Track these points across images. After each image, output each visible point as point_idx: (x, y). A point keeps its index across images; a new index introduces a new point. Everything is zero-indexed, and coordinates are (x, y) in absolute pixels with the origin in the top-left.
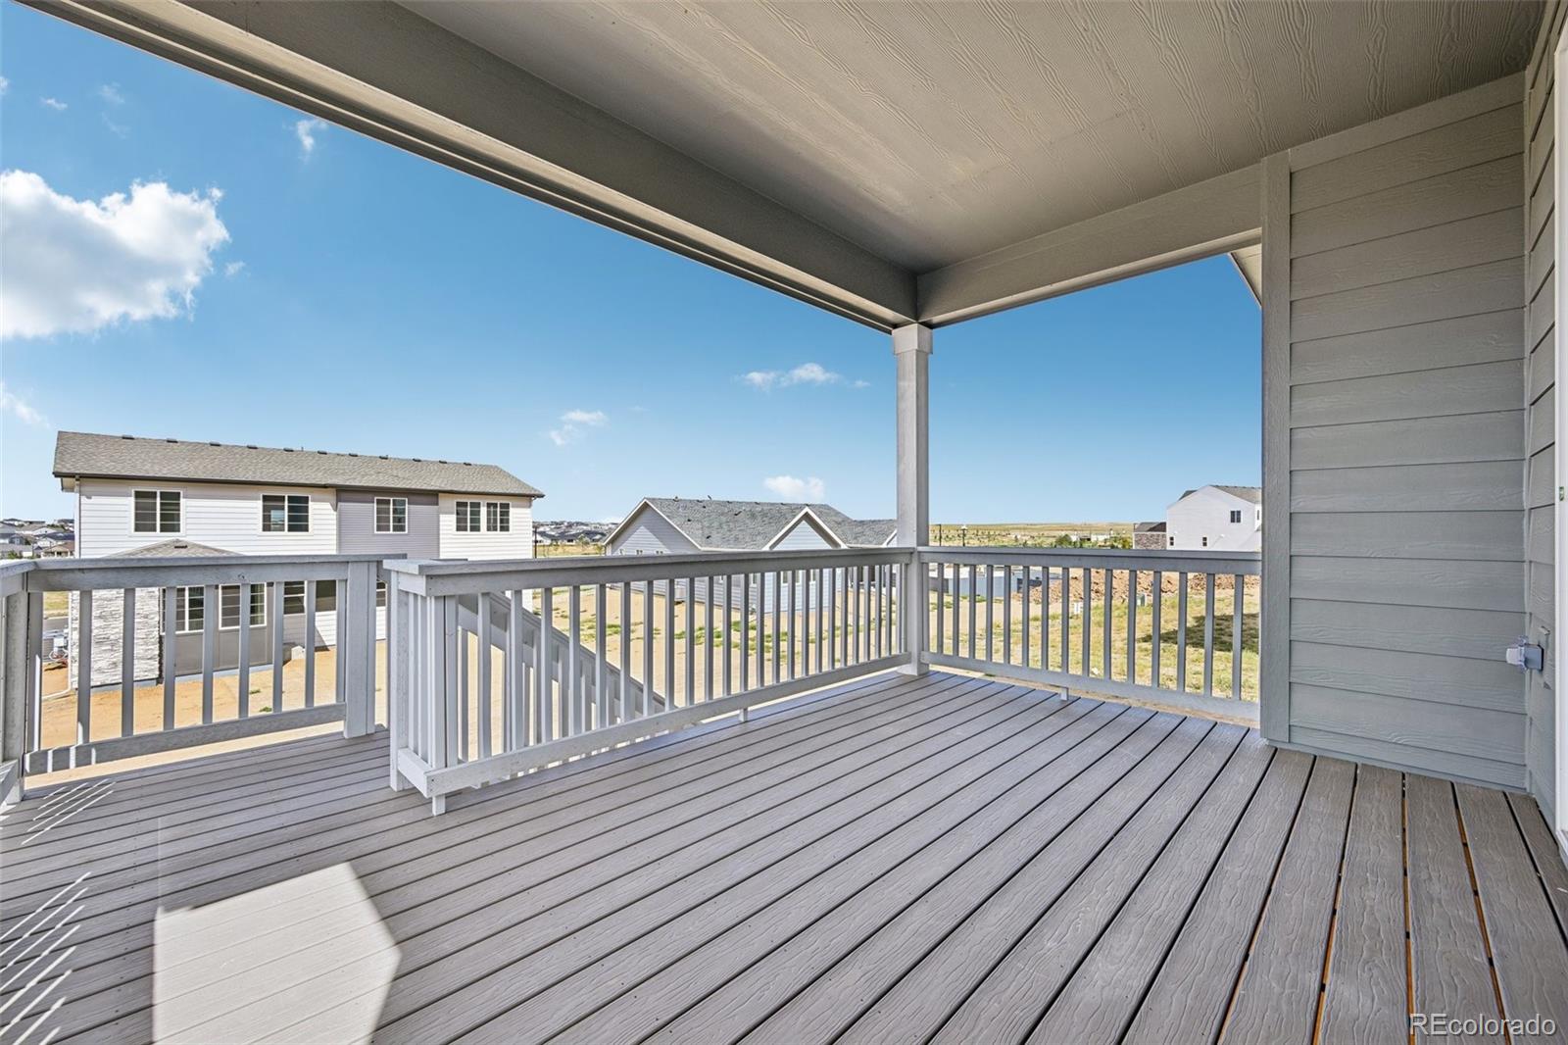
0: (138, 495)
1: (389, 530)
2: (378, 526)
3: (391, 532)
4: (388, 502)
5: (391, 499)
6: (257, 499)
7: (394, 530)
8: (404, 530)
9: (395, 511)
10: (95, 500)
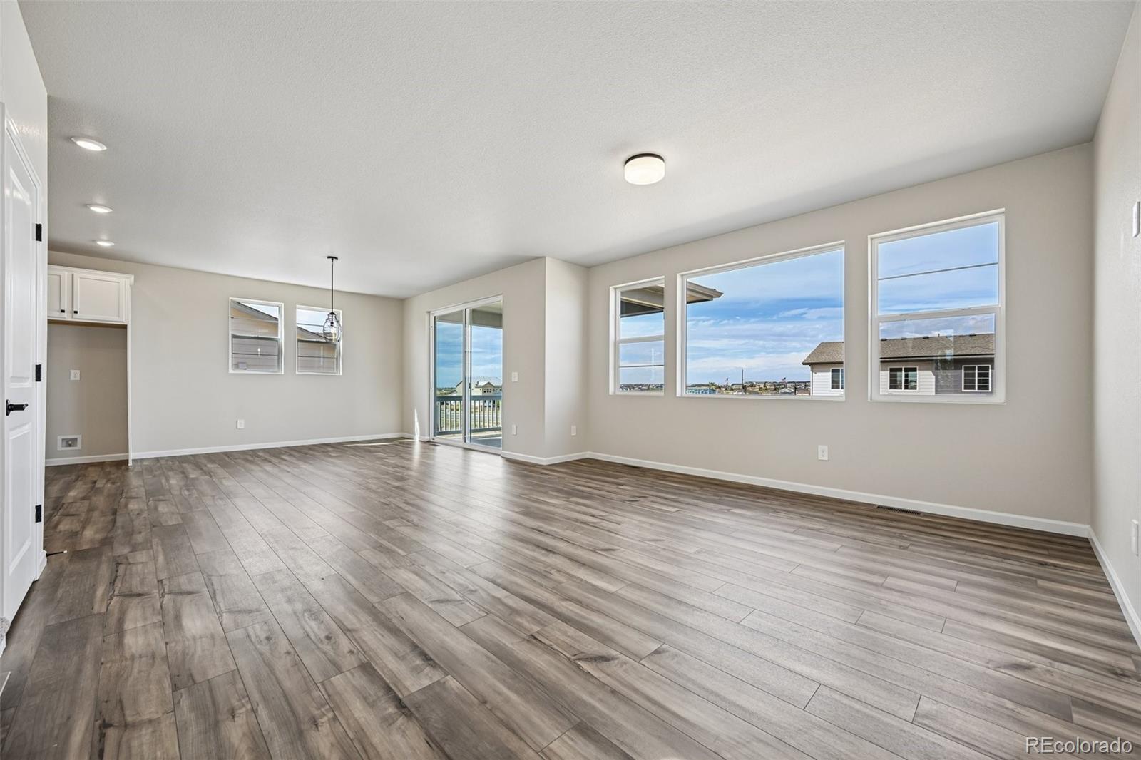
0: (833, 371)
1: (974, 389)
2: (965, 386)
3: (976, 390)
4: (974, 368)
5: (977, 366)
6: (887, 370)
7: (979, 389)
8: (988, 389)
9: (980, 375)
10: (818, 374)
